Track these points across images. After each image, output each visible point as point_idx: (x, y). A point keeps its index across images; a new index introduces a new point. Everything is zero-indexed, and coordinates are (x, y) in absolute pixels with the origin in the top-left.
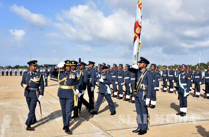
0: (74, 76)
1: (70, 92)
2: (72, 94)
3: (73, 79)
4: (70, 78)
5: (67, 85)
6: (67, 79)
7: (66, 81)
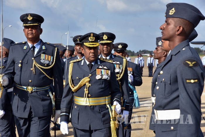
0: (109, 72)
1: (100, 113)
2: (107, 117)
3: (105, 80)
4: (98, 77)
5: (91, 97)
6: (89, 82)
7: (88, 85)
